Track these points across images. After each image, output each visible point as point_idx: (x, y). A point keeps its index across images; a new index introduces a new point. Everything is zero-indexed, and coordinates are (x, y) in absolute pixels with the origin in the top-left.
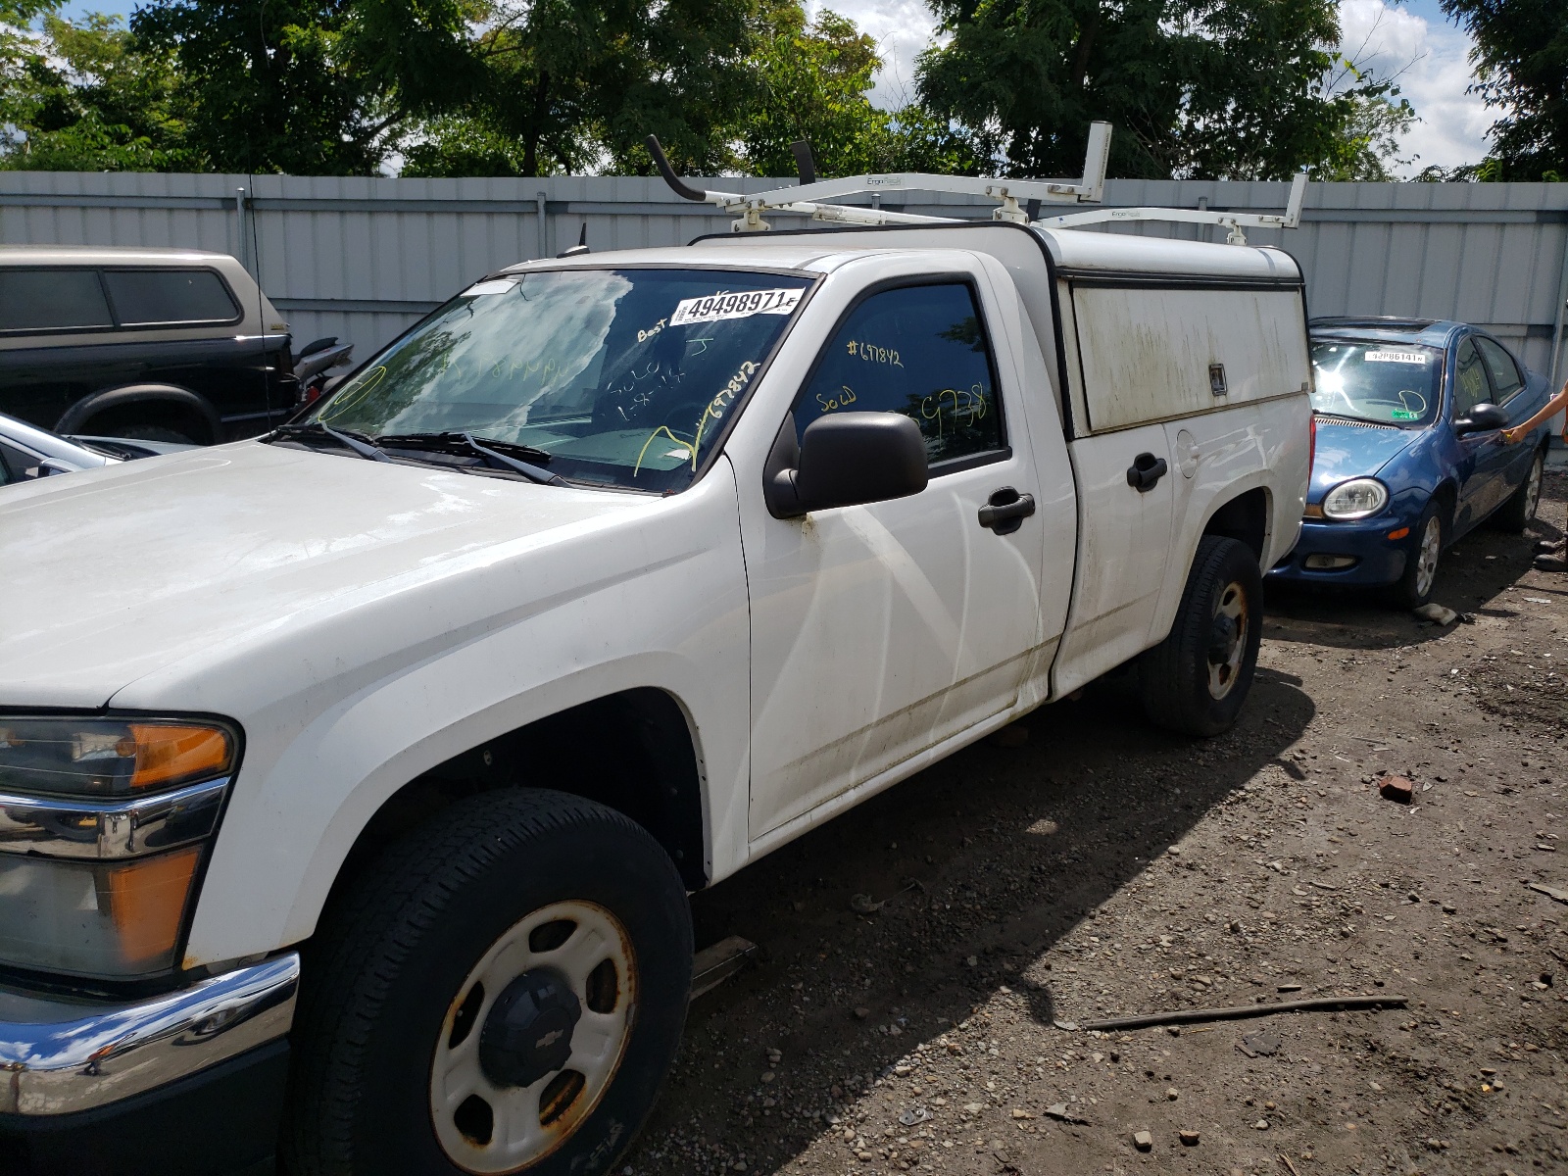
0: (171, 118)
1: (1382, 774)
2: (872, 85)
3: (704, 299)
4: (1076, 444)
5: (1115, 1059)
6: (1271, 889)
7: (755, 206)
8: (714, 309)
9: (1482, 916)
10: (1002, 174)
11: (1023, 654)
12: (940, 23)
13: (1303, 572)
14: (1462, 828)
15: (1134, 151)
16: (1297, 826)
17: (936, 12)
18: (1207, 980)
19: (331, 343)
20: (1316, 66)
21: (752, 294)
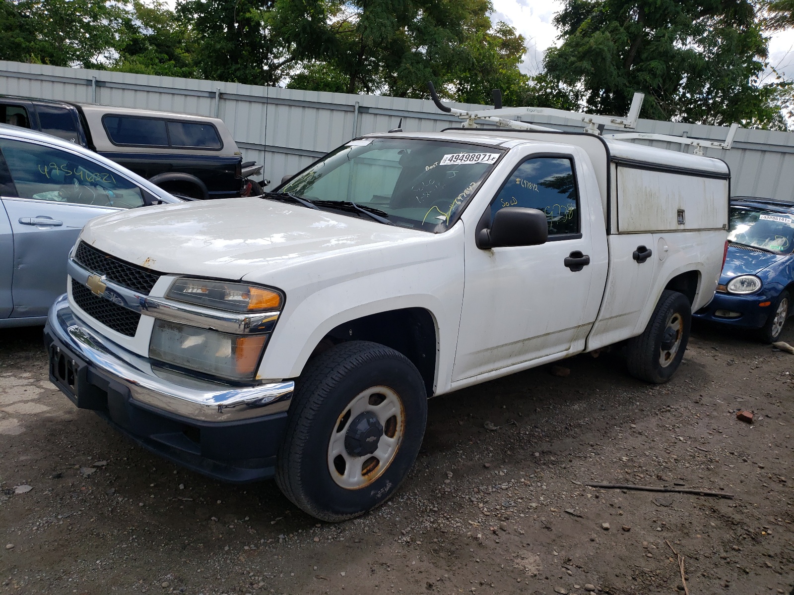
0: (185, 53)
1: (739, 410)
2: (522, 62)
3: (455, 155)
4: (611, 236)
5: (597, 497)
6: (677, 447)
7: (473, 117)
8: (459, 159)
9: (777, 472)
10: (583, 111)
11: (576, 327)
12: (560, 34)
13: (713, 318)
14: (774, 437)
15: (652, 106)
16: (693, 425)
17: (558, 28)
18: (642, 476)
19: (253, 164)
20: (755, 69)
21: (476, 154)
